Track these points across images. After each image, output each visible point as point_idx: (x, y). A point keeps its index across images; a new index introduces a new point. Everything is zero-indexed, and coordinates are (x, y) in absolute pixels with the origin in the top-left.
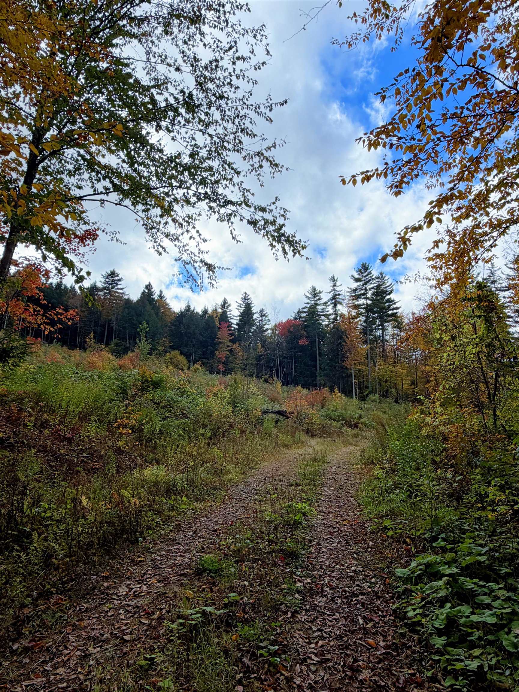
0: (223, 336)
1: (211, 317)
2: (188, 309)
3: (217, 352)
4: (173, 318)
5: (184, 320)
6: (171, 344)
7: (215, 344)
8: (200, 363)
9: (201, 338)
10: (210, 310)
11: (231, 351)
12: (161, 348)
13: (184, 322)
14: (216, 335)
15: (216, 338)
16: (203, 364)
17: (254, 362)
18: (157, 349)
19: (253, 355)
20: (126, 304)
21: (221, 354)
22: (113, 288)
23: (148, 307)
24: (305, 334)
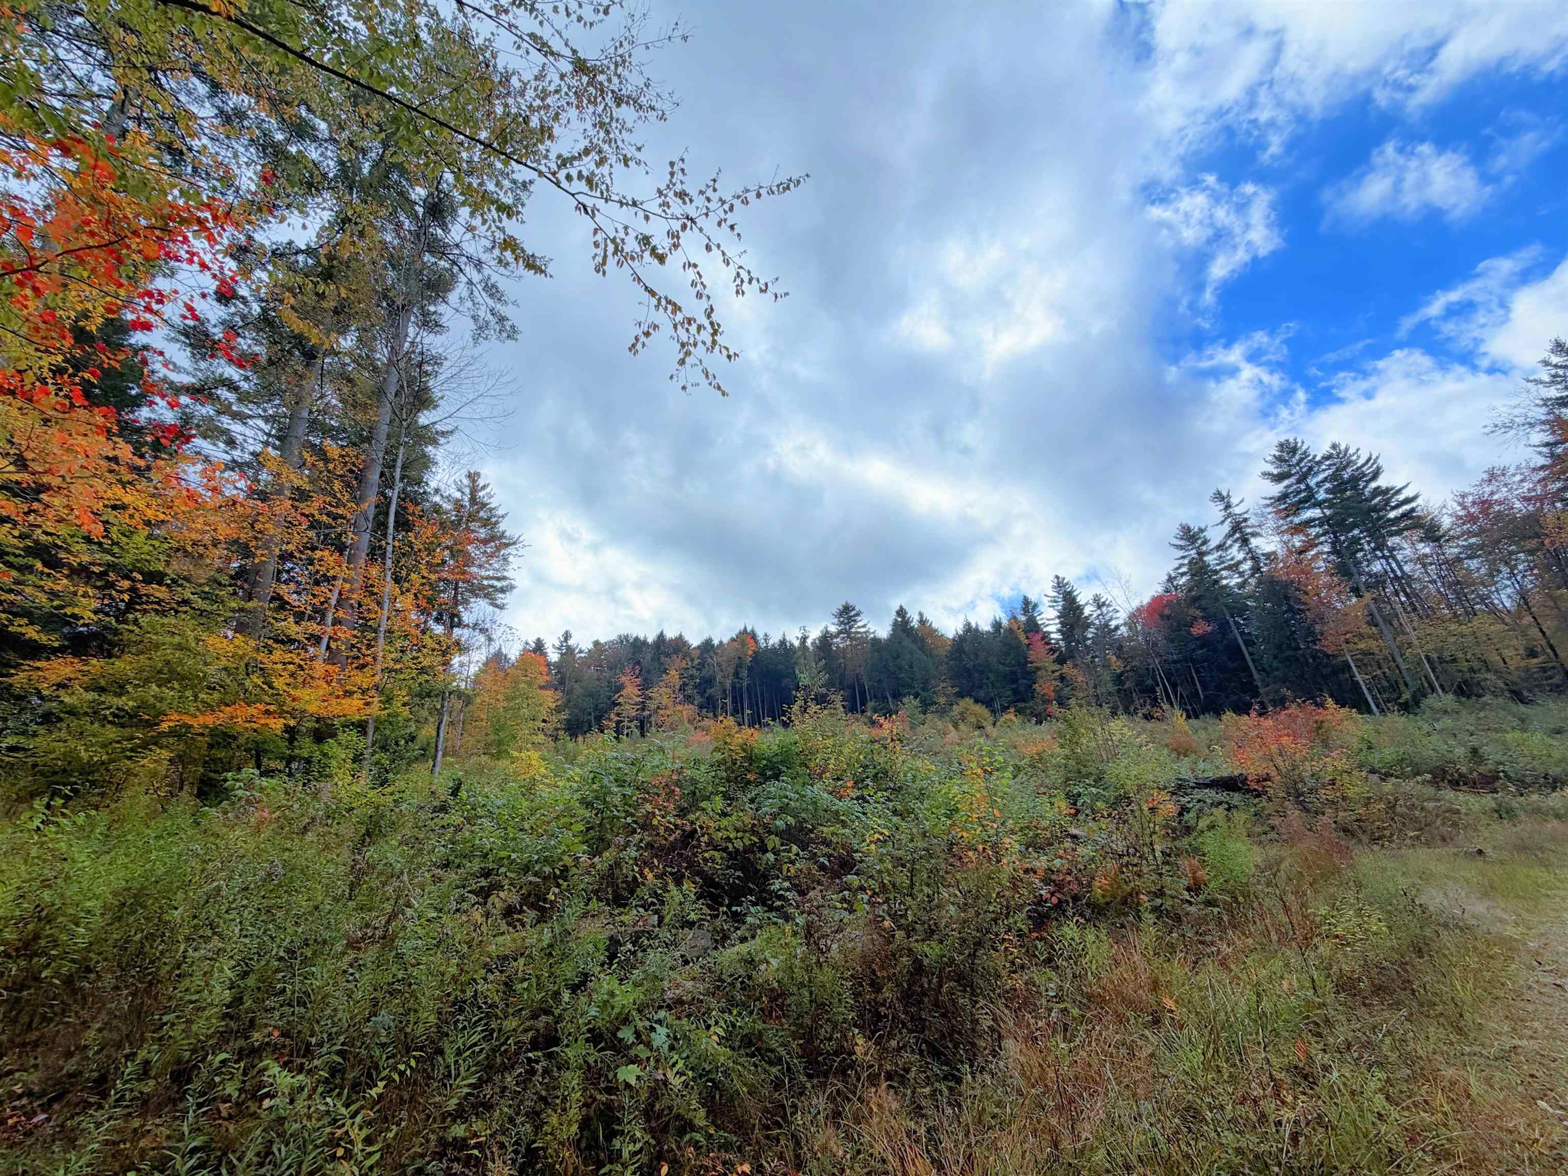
0: (1039, 657)
1: (1010, 630)
2: (968, 628)
3: (1035, 686)
4: (948, 648)
5: (967, 647)
6: (957, 689)
7: (1029, 673)
8: (1012, 710)
9: (1001, 668)
10: (1005, 622)
11: (1062, 678)
12: (942, 700)
13: (966, 649)
14: (1026, 658)
15: (1027, 662)
16: (1019, 711)
17: (1113, 688)
18: (936, 703)
19: (1107, 677)
20: (873, 645)
21: (1045, 686)
22: (851, 628)
23: (907, 642)
24: (1198, 613)
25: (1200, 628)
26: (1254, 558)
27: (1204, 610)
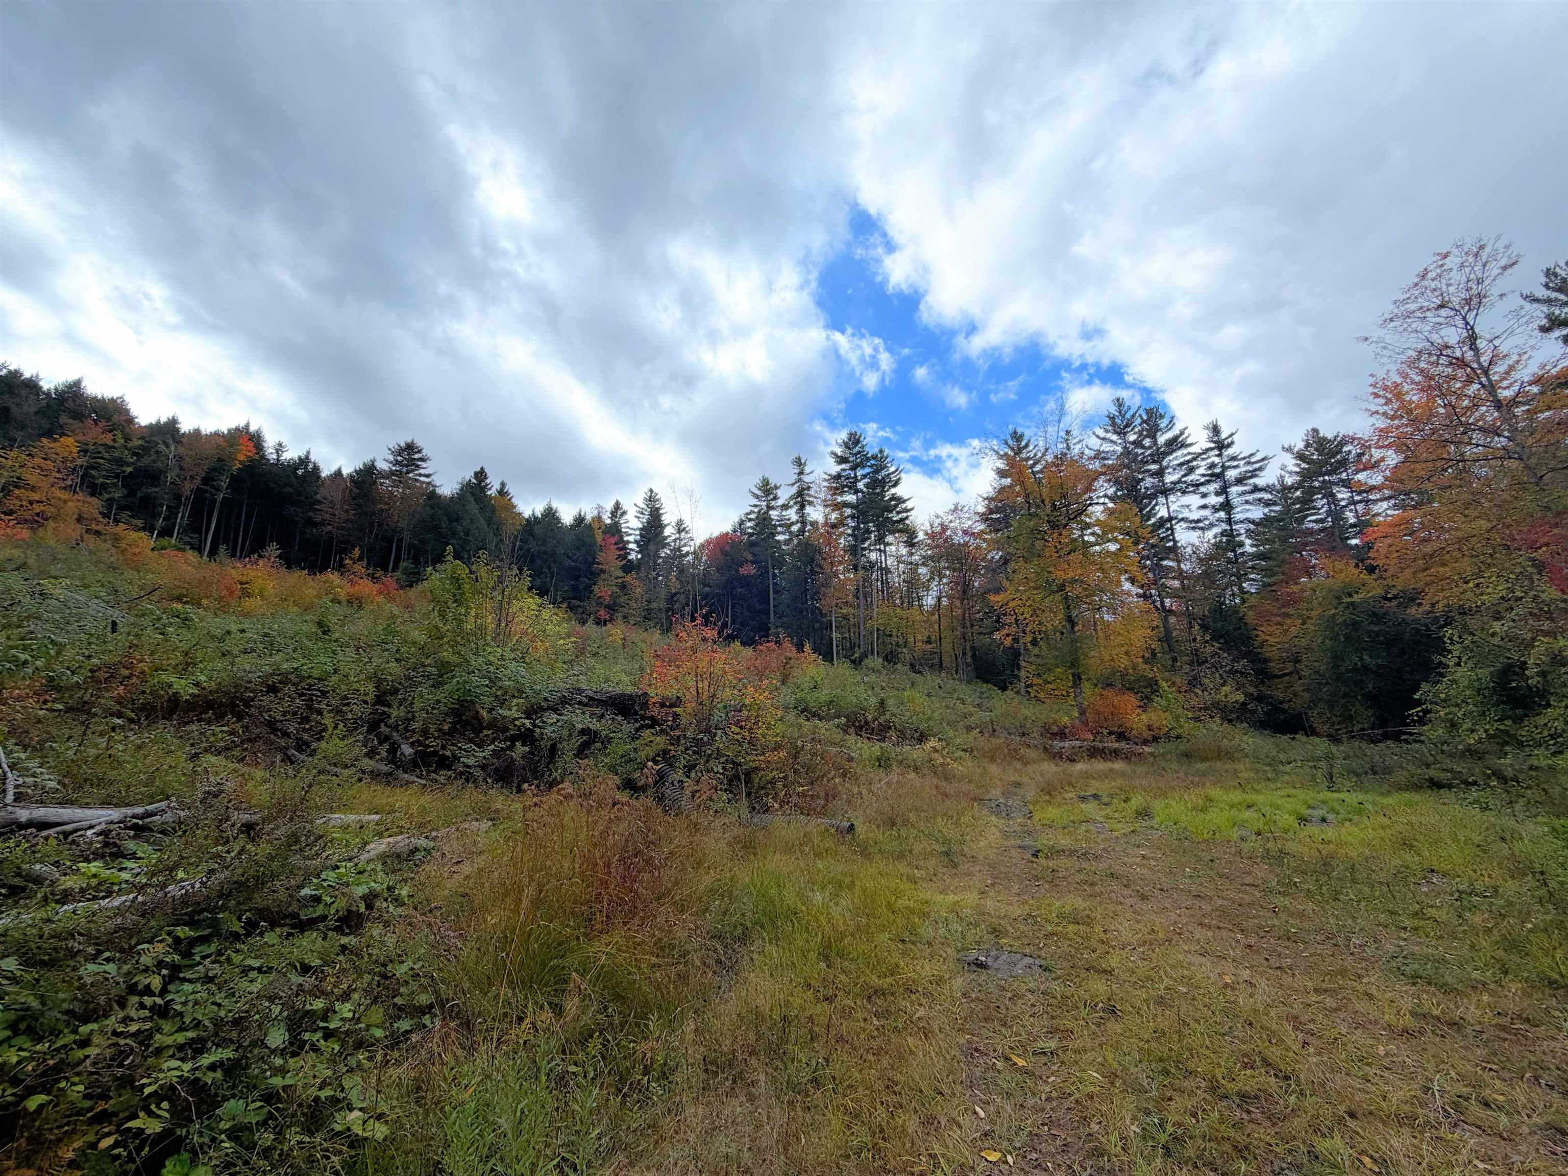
0: (609, 560)
1: (589, 527)
2: (548, 513)
3: (594, 587)
4: (519, 528)
7: (592, 573)
9: (567, 562)
10: (589, 518)
11: (623, 587)
13: (537, 532)
14: (594, 558)
15: (594, 562)
16: (571, 609)
19: (662, 594)
21: (604, 590)
24: (750, 557)
25: (748, 570)
26: (804, 523)
27: (754, 555)
